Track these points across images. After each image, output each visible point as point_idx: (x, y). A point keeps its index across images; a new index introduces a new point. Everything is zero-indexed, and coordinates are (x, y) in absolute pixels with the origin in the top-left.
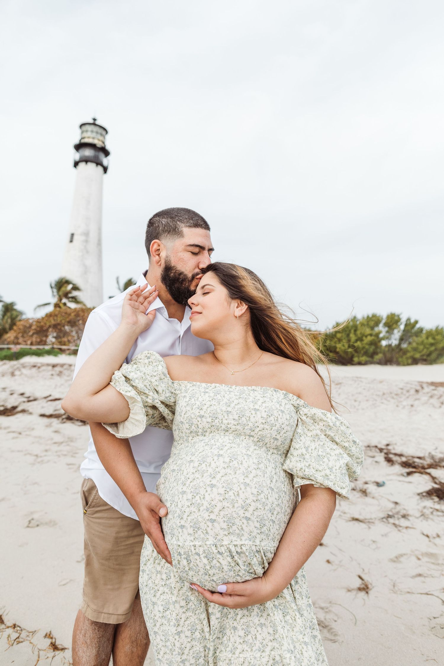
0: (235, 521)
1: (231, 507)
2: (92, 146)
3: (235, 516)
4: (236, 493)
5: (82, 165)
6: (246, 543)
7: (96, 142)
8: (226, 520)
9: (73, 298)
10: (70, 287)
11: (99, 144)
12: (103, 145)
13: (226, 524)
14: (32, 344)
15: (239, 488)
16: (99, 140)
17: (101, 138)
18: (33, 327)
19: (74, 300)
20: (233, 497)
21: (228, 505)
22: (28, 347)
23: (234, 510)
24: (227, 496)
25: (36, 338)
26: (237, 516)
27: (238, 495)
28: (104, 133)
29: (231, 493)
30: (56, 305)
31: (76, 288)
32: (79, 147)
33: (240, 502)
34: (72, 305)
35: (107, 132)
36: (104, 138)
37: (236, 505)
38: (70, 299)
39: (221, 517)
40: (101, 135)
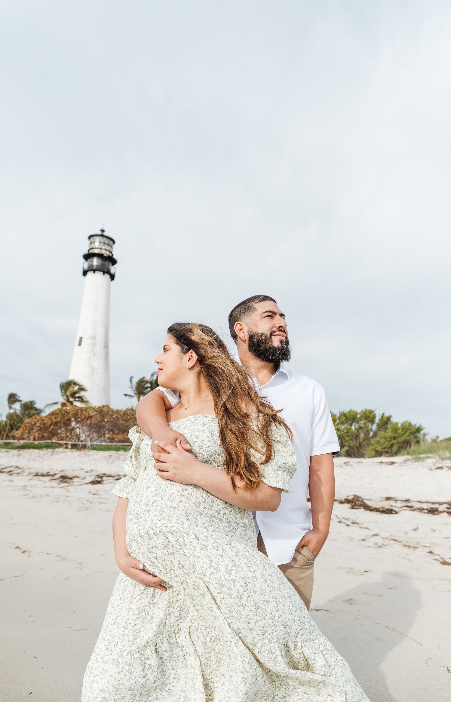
0: (164, 509)
1: (160, 500)
2: (100, 256)
3: (164, 506)
4: (164, 491)
5: (90, 274)
6: (175, 525)
7: (103, 252)
8: (157, 509)
9: (79, 397)
10: (76, 388)
11: (106, 253)
12: (110, 255)
13: (157, 512)
14: (34, 439)
15: (166, 487)
16: (106, 250)
17: (108, 248)
18: (37, 425)
19: (80, 399)
20: (162, 493)
21: (158, 499)
22: (32, 441)
23: (163, 502)
24: (157, 493)
25: (39, 434)
26: (165, 506)
27: (166, 491)
28: (112, 242)
29: (160, 491)
30: (63, 405)
31: (82, 389)
32: (88, 257)
33: (167, 496)
34: (78, 404)
35: (114, 242)
36: (112, 247)
37: (164, 498)
38: (77, 399)
39: (153, 508)
40: (108, 245)
